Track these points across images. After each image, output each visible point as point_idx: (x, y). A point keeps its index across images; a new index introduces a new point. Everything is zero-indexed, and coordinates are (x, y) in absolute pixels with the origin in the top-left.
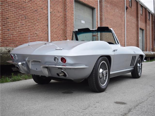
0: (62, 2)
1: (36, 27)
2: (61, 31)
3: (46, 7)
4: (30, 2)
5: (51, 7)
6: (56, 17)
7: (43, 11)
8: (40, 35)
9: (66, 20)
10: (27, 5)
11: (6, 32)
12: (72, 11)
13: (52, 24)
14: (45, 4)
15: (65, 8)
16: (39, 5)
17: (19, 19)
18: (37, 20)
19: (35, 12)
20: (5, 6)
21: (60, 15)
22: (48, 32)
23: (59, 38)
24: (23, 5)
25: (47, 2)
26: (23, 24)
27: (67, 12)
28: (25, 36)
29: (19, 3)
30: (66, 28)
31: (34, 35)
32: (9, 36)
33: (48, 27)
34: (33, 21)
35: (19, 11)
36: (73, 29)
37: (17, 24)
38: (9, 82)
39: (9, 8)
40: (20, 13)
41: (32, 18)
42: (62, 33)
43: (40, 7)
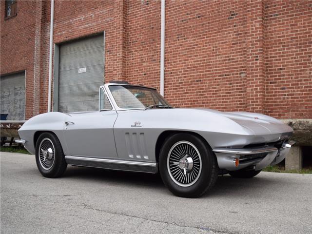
17: (306, 64)
29: (308, 35)
32: (284, 98)
35: (306, 50)
39: (285, 50)
40: (310, 53)
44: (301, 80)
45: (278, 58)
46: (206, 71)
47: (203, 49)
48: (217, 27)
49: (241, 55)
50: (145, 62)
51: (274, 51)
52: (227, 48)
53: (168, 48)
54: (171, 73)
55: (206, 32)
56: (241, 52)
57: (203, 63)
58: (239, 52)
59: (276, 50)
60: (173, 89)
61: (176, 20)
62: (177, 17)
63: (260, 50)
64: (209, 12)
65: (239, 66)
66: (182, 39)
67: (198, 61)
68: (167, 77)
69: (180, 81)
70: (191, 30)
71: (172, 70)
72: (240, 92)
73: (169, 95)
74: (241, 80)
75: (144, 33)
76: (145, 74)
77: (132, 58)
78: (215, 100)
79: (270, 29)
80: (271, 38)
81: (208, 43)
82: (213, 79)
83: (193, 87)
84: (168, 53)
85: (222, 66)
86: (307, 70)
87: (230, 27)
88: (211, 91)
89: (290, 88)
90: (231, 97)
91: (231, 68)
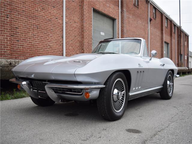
0: (80, 12)
1: (49, 38)
2: (78, 43)
3: (61, 16)
4: (43, 11)
5: (67, 17)
6: (72, 28)
7: (58, 21)
8: (54, 47)
9: (83, 31)
10: (40, 13)
11: (15, 43)
12: (91, 21)
13: (67, 35)
14: (60, 13)
15: (82, 18)
16: (53, 14)
17: (30, 29)
18: (50, 31)
19: (49, 22)
20: (14, 14)
21: (77, 26)
22: (63, 44)
23: (75, 50)
24: (35, 14)
25: (62, 11)
26: (35, 34)
27: (84, 22)
28: (37, 47)
29: (31, 12)
30: (83, 40)
31: (47, 47)
32: (18, 47)
33: (63, 39)
34: (46, 32)
35: (30, 21)
36: (92, 41)
37: (27, 34)
38: (10, 99)
39: (19, 17)
40: (32, 23)
41: (44, 28)
42: (79, 45)
43: (55, 16)
63: (9, 11)
86: (30, 33)
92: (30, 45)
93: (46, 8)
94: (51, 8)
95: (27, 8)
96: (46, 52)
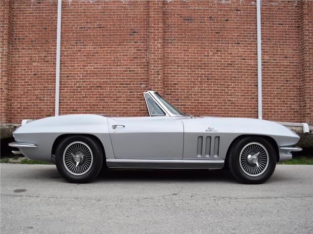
1: (230, 90)
2: (294, 91)
3: (254, 54)
4: (218, 53)
5: (266, 52)
7: (246, 62)
8: (240, 102)
9: (304, 70)
10: (212, 59)
14: (252, 49)
15: (301, 47)
16: (237, 54)
17: (195, 82)
18: (231, 80)
19: (228, 67)
21: (290, 63)
22: (257, 96)
23: (287, 104)
24: (204, 61)
25: (255, 45)
26: (204, 88)
28: (208, 105)
29: (197, 60)
30: (305, 85)
31: (225, 103)
33: (257, 88)
34: (224, 82)
35: (195, 71)
37: (192, 89)
39: (179, 70)
40: (199, 74)
41: (220, 77)
42: (298, 94)
43: (240, 56)
44: (191, 95)
45: (173, 75)
46: (107, 79)
47: (103, 58)
48: (119, 40)
49: (141, 68)
50: (35, 62)
51: (170, 68)
52: (128, 60)
53: (64, 51)
54: (68, 76)
55: (108, 43)
56: (141, 65)
57: (103, 71)
58: (139, 65)
59: (172, 68)
60: (70, 92)
61: (74, 26)
62: (76, 23)
63: (161, 67)
64: (110, 25)
65: (139, 78)
66: (81, 45)
67: (98, 68)
68: (62, 79)
69: (78, 85)
70: (91, 38)
71: (69, 74)
72: (140, 100)
73: (65, 97)
74: (141, 89)
75: (34, 31)
76: (34, 75)
77: (17, 56)
78: (116, 105)
79: (167, 50)
80: (167, 58)
81: (109, 53)
82: (114, 87)
83: (92, 92)
84: (64, 56)
85: (123, 76)
86: (196, 87)
87: (131, 42)
88: (112, 97)
89: (183, 100)
90: (132, 104)
91: (131, 79)
92: (195, 103)
93: (223, 48)
94: (233, 46)
95: (191, 56)
96: (223, 111)
